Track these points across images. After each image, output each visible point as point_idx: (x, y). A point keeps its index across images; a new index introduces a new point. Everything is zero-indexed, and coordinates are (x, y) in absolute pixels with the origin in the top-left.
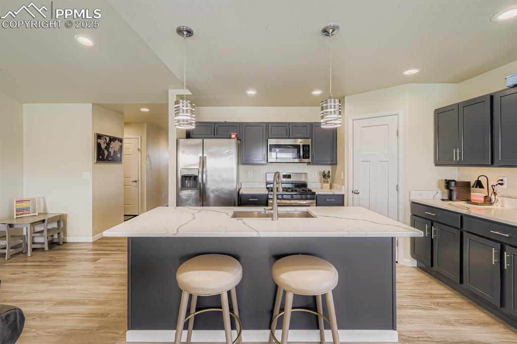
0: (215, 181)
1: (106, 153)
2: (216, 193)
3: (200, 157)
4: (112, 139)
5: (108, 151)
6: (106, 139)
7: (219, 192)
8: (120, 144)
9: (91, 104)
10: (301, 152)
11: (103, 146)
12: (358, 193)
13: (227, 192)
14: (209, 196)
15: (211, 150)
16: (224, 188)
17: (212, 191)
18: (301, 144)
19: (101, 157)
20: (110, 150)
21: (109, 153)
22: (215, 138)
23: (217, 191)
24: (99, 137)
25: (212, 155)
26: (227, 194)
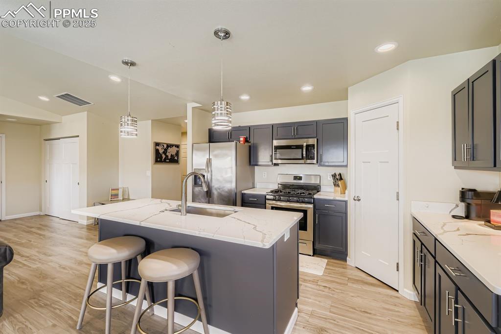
0: (218, 180)
1: (164, 156)
2: (218, 191)
3: (207, 159)
4: (169, 146)
5: (165, 154)
6: (163, 146)
7: (221, 190)
8: (177, 149)
9: (150, 121)
10: (304, 153)
11: (161, 151)
12: (360, 200)
13: (226, 190)
14: (213, 193)
15: (216, 152)
16: (224, 187)
17: (216, 189)
18: (305, 144)
19: (159, 160)
20: (168, 154)
21: (167, 156)
22: (229, 141)
23: (219, 189)
24: (157, 144)
25: (216, 156)
26: (227, 192)
